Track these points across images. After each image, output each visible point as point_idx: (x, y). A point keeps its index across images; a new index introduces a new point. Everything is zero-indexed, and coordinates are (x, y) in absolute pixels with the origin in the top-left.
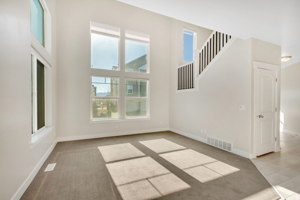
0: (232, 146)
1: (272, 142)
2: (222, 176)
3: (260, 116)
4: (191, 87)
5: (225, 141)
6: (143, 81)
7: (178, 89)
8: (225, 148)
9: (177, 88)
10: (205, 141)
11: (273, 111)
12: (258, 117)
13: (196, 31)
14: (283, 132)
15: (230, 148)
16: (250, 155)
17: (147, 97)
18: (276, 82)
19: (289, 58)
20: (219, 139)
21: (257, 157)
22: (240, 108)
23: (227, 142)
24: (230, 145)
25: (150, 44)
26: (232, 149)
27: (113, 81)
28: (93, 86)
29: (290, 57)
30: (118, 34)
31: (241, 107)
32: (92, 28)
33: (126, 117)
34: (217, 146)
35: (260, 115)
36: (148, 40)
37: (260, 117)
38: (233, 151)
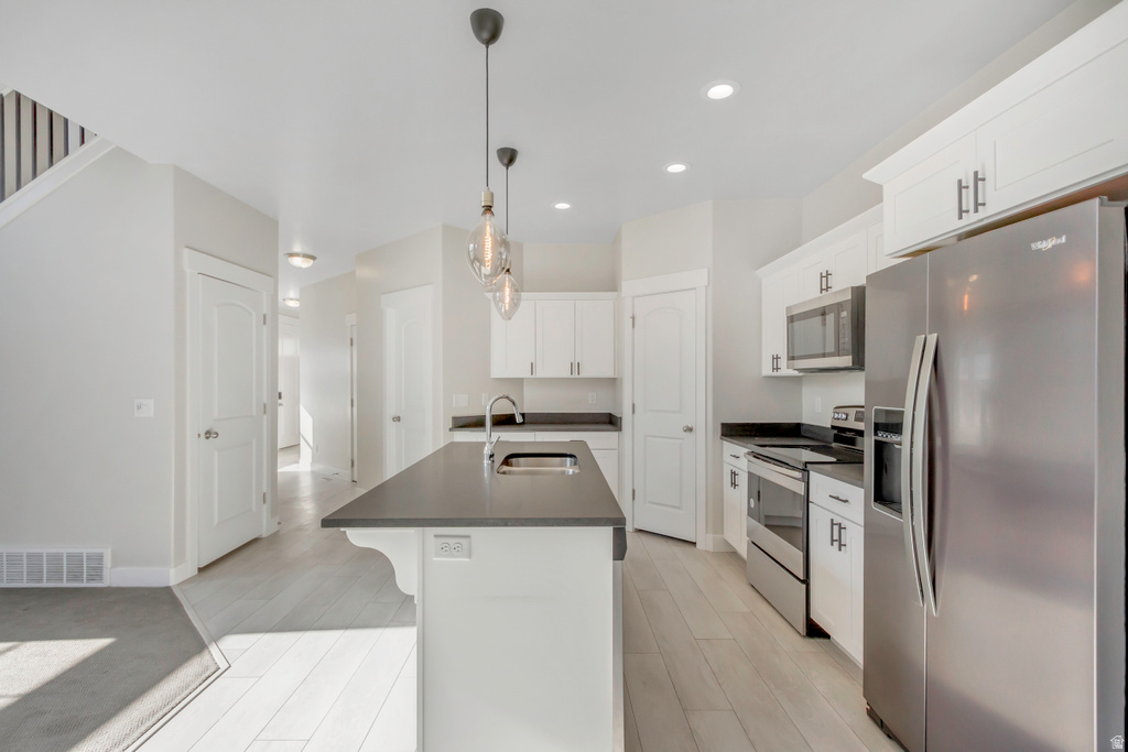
0: (107, 562)
1: (254, 510)
2: (16, 699)
3: (208, 434)
11: (254, 414)
12: (203, 436)
14: (312, 472)
15: (101, 569)
16: (172, 571)
18: (265, 327)
19: (311, 262)
21: (200, 570)
22: (135, 409)
24: (100, 558)
26: (106, 573)
29: (313, 258)
31: (139, 407)
35: (207, 429)
37: (207, 438)
38: (114, 577)
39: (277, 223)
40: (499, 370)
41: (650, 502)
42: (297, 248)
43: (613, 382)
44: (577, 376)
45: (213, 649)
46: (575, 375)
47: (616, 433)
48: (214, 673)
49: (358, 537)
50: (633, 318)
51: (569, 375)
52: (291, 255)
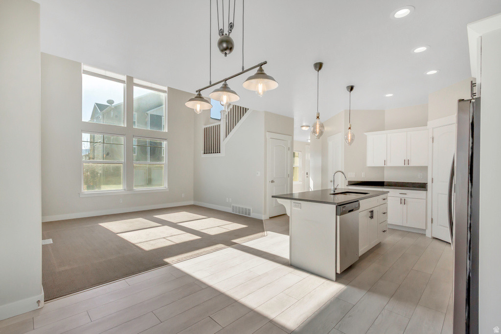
0: (251, 211)
4: (218, 152)
5: (246, 207)
6: (158, 141)
7: (204, 154)
8: (246, 214)
9: (203, 152)
10: (230, 210)
16: (264, 216)
17: (164, 162)
20: (241, 206)
21: (270, 218)
23: (248, 208)
24: (249, 210)
25: (168, 94)
30: (124, 78)
33: (134, 188)
35: (272, 180)
36: (166, 89)
37: (272, 183)
39: (293, 119)
40: (370, 163)
41: (440, 225)
42: (304, 124)
43: (425, 169)
44: (407, 165)
45: (265, 232)
46: (406, 165)
47: (425, 192)
48: (264, 236)
49: (280, 201)
50: (433, 138)
51: (403, 165)
52: (302, 126)
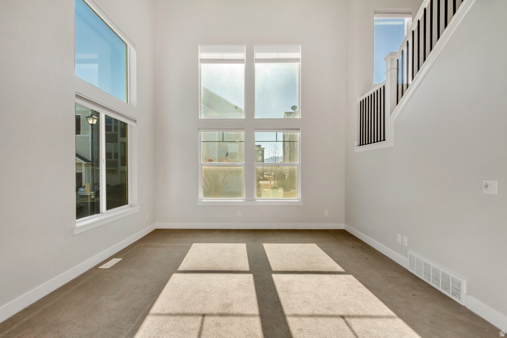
0: (464, 289)
4: (382, 139)
7: (360, 145)
8: (446, 289)
9: (357, 142)
13: (411, 13)
15: (458, 292)
22: (484, 187)
25: (302, 62)
27: (286, 136)
28: (260, 146)
30: (242, 56)
31: (486, 187)
32: (202, 55)
34: (429, 280)
36: (298, 55)
